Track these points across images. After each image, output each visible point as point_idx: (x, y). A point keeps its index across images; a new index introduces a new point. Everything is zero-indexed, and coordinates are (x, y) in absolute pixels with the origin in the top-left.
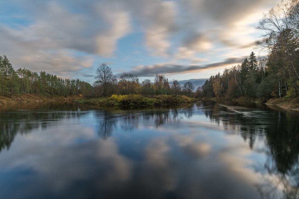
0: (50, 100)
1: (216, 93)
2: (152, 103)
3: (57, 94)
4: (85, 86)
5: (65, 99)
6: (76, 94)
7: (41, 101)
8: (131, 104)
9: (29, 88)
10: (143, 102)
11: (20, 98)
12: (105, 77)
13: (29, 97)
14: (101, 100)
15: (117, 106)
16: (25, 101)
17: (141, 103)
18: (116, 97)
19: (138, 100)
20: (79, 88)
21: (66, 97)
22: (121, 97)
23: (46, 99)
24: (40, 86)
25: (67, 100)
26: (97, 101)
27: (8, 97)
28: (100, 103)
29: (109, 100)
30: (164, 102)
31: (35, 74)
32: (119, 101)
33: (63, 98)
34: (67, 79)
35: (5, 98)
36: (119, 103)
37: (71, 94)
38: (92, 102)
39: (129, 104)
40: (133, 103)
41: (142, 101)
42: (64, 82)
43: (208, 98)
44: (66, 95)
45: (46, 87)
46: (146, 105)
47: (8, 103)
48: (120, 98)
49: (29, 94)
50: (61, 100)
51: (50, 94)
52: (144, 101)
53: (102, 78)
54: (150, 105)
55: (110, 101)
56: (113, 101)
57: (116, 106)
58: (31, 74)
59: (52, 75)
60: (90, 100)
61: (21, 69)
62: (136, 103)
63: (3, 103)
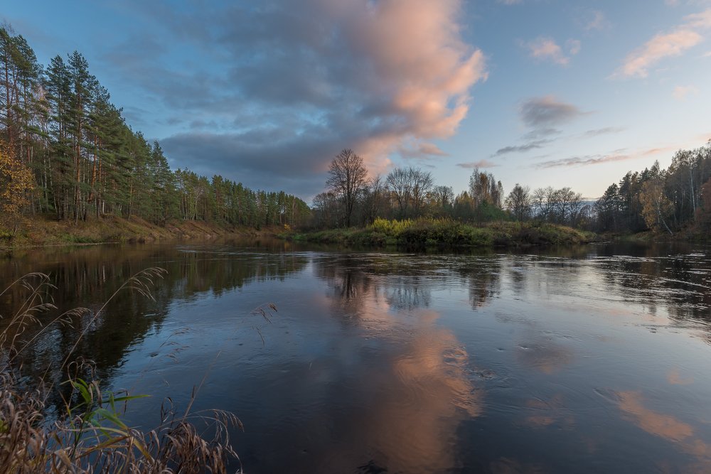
0: (230, 236)
1: (650, 220)
2: (485, 239)
3: (242, 222)
4: (295, 205)
5: (258, 233)
6: (278, 224)
7: (215, 236)
8: (431, 241)
9: (194, 210)
10: (461, 238)
11: (178, 230)
12: (349, 179)
13: (194, 228)
14: (350, 232)
15: (394, 245)
16: (187, 236)
17: (455, 239)
18: (386, 224)
19: (446, 231)
20: (282, 212)
21: (258, 230)
22: (399, 226)
23: (222, 233)
24: (213, 205)
25: (260, 235)
26: (339, 235)
27: (162, 226)
28: (347, 238)
29: (371, 232)
30: (516, 238)
31: (204, 179)
32: (397, 234)
33: (253, 230)
34: (261, 191)
35: (155, 226)
36: (398, 238)
37: (268, 223)
38: (325, 237)
39: (424, 240)
40: (433, 238)
41: (456, 233)
42: (254, 197)
43: (618, 236)
44: (258, 226)
45: (223, 207)
46: (469, 244)
47: (161, 236)
48: (396, 228)
49: (193, 221)
50: (249, 236)
51: (231, 222)
52: (462, 233)
53: (343, 182)
54: (483, 246)
55: (374, 234)
56: (380, 235)
57: (390, 245)
58: (197, 180)
59: (235, 183)
60: (320, 233)
61: (179, 170)
62: (441, 238)
63: (154, 238)
